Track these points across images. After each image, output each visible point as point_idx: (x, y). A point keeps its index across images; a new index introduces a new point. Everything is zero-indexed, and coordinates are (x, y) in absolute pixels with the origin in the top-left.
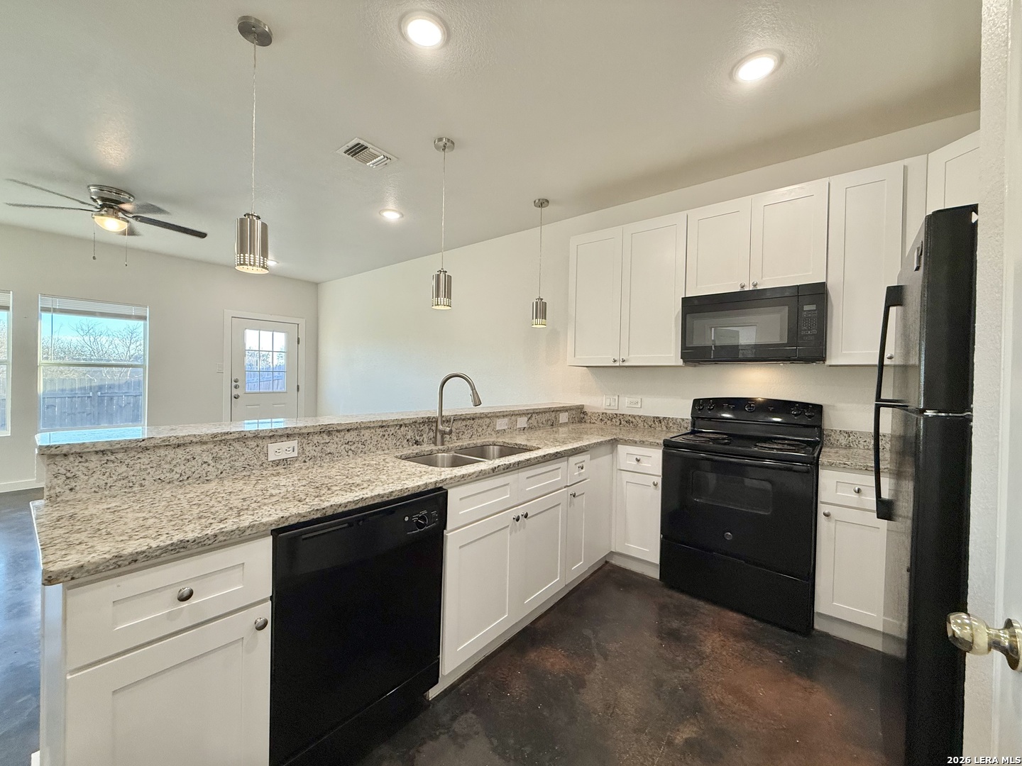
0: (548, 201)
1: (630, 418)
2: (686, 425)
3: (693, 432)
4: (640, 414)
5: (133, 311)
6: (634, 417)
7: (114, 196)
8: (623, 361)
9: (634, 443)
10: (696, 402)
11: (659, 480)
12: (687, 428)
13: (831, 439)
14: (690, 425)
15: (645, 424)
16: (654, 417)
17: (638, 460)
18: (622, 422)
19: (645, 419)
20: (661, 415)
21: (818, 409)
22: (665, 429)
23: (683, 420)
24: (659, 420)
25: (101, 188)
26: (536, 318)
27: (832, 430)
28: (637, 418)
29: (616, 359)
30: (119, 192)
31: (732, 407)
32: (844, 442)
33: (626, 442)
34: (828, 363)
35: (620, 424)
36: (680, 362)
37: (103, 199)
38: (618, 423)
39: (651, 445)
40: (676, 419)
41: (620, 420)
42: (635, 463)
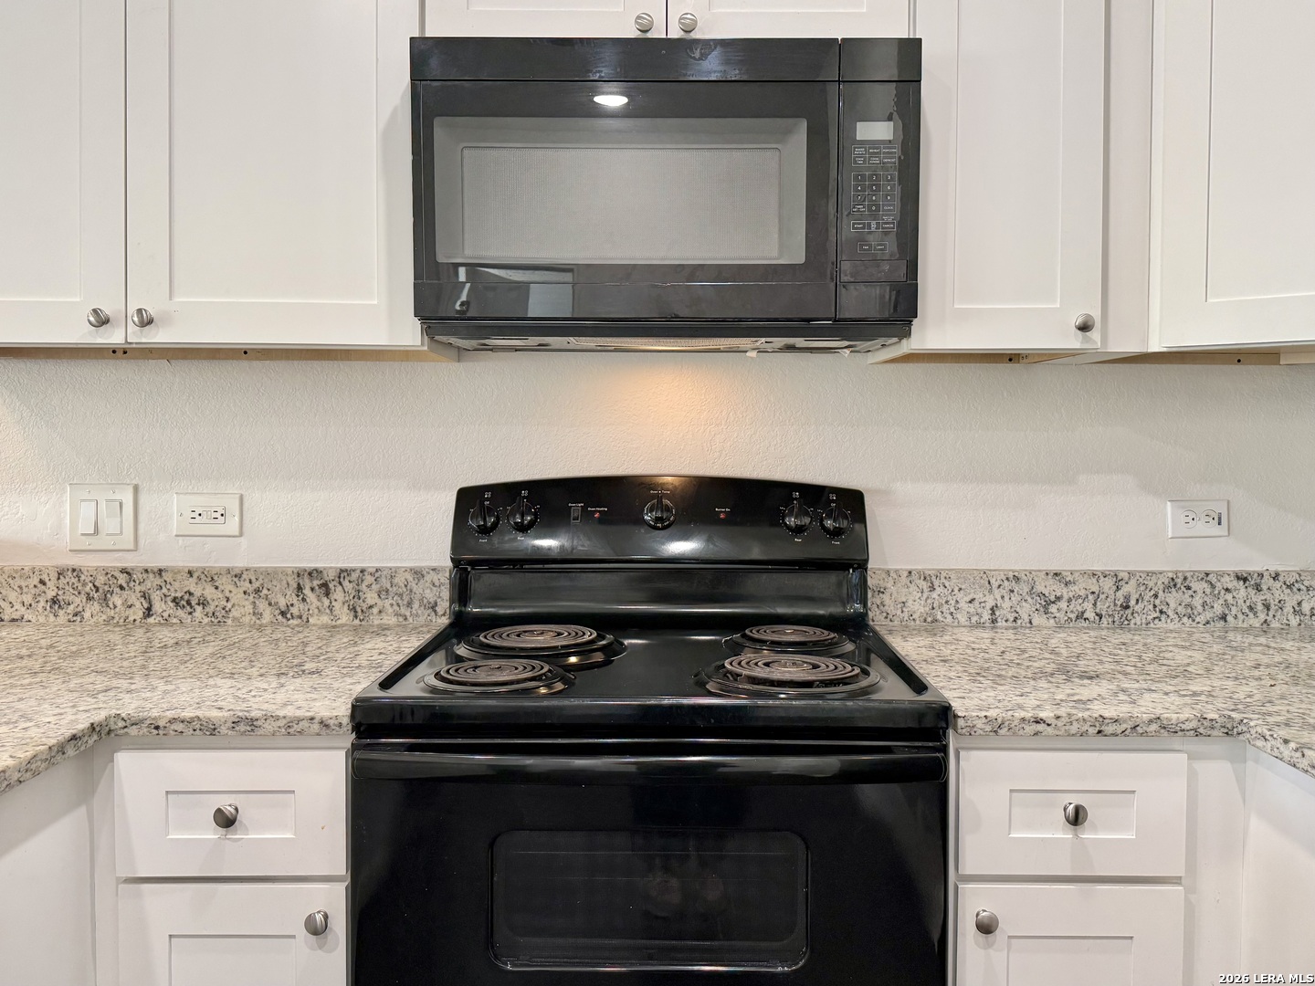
1: (191, 585)
2: (430, 595)
4: (239, 563)
6: (211, 577)
8: (144, 324)
10: (469, 499)
12: (434, 607)
14: (446, 594)
15: (262, 605)
16: (298, 573)
17: (226, 821)
18: (158, 606)
19: (256, 583)
20: (329, 562)
22: (345, 617)
23: (418, 574)
24: (319, 582)
28: (224, 582)
29: (107, 310)
31: (597, 511)
32: (918, 607)
33: (158, 734)
35: (148, 612)
38: (137, 613)
39: (294, 732)
40: (393, 572)
41: (144, 595)
42: (212, 833)
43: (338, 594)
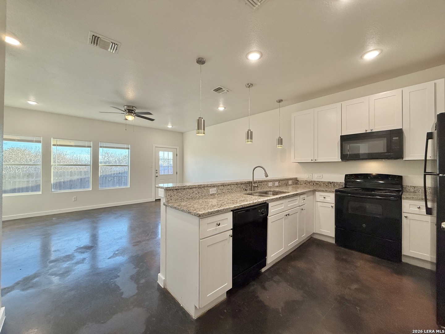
0: (282, 100)
1: (317, 182)
2: (342, 185)
3: (345, 187)
4: (322, 181)
5: (125, 146)
6: (319, 182)
7: (131, 109)
8: (316, 160)
9: (323, 191)
10: (346, 176)
11: (334, 205)
12: (343, 186)
13: (407, 189)
14: (344, 185)
15: (324, 185)
16: (328, 182)
17: (325, 198)
18: (314, 184)
19: (324, 183)
20: (331, 181)
21: (400, 178)
22: (333, 186)
23: (341, 183)
24: (330, 183)
25: (128, 106)
26: (279, 145)
27: (407, 186)
28: (321, 182)
29: (312, 159)
30: (133, 107)
31: (362, 177)
32: (412, 190)
33: (319, 191)
34: (404, 159)
35: (313, 185)
36: (340, 160)
37: (128, 110)
38: (312, 185)
39: (330, 192)
40: (338, 182)
41: (313, 183)
42: (323, 199)
43: (332, 184)
